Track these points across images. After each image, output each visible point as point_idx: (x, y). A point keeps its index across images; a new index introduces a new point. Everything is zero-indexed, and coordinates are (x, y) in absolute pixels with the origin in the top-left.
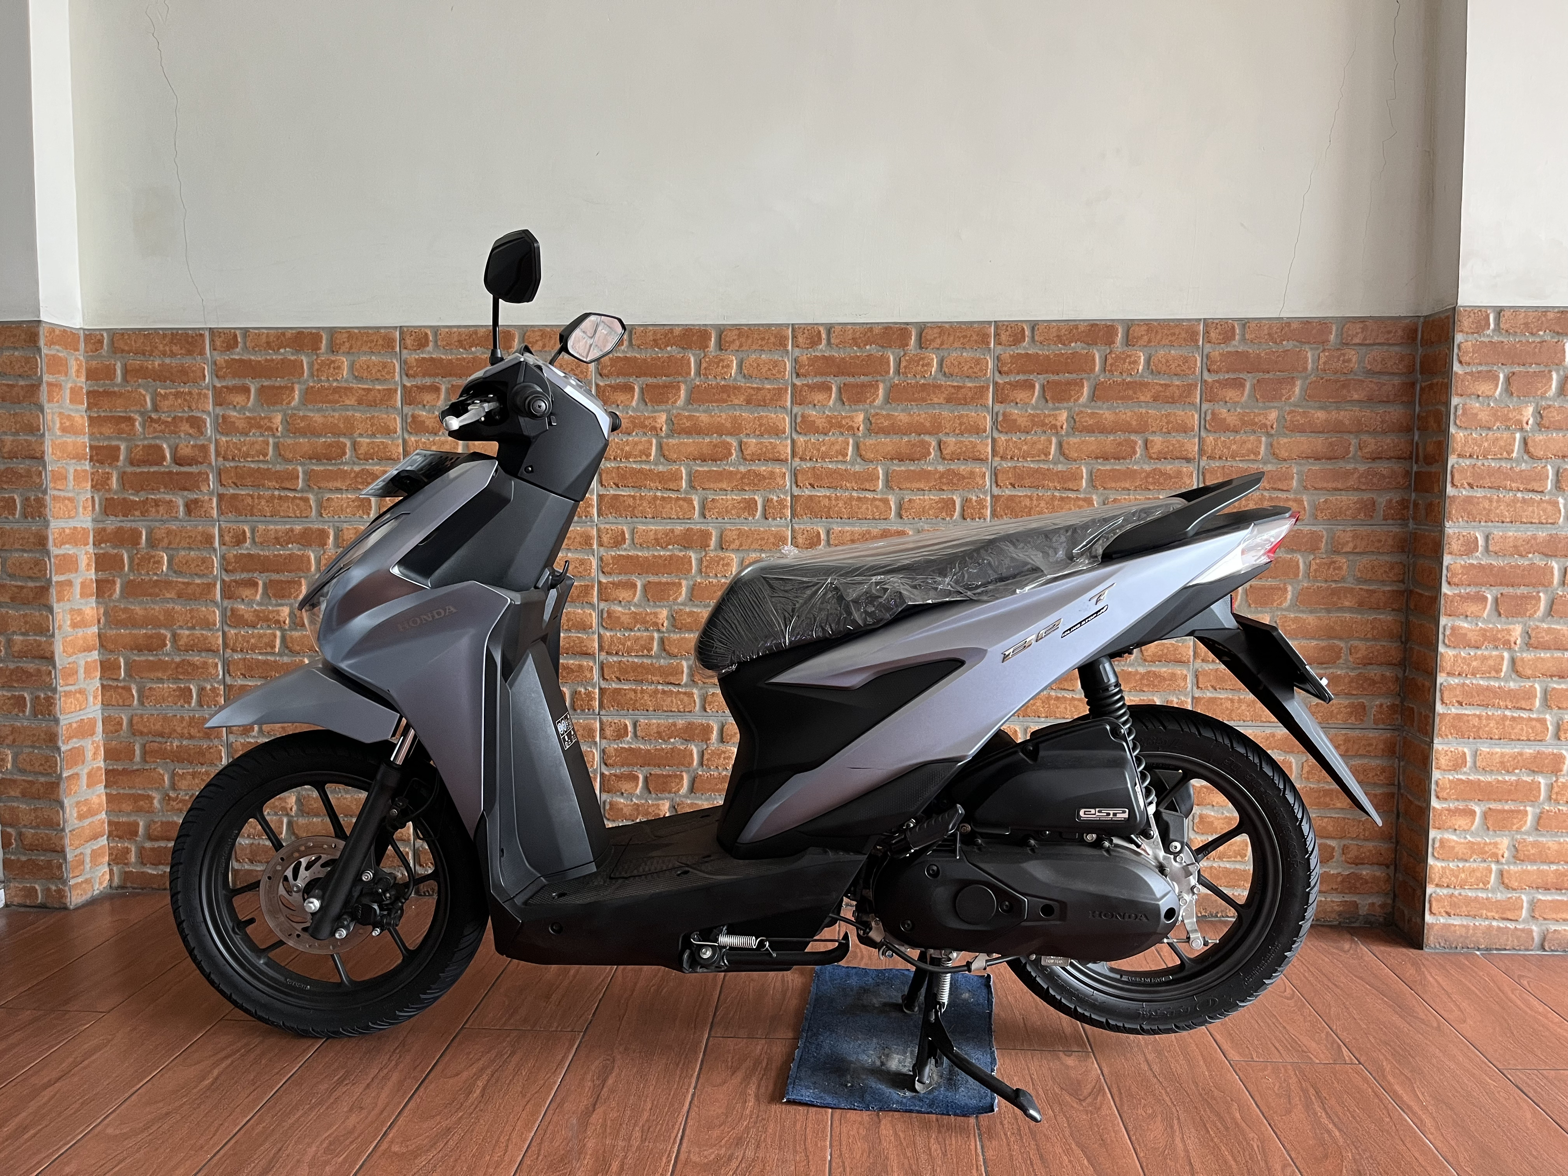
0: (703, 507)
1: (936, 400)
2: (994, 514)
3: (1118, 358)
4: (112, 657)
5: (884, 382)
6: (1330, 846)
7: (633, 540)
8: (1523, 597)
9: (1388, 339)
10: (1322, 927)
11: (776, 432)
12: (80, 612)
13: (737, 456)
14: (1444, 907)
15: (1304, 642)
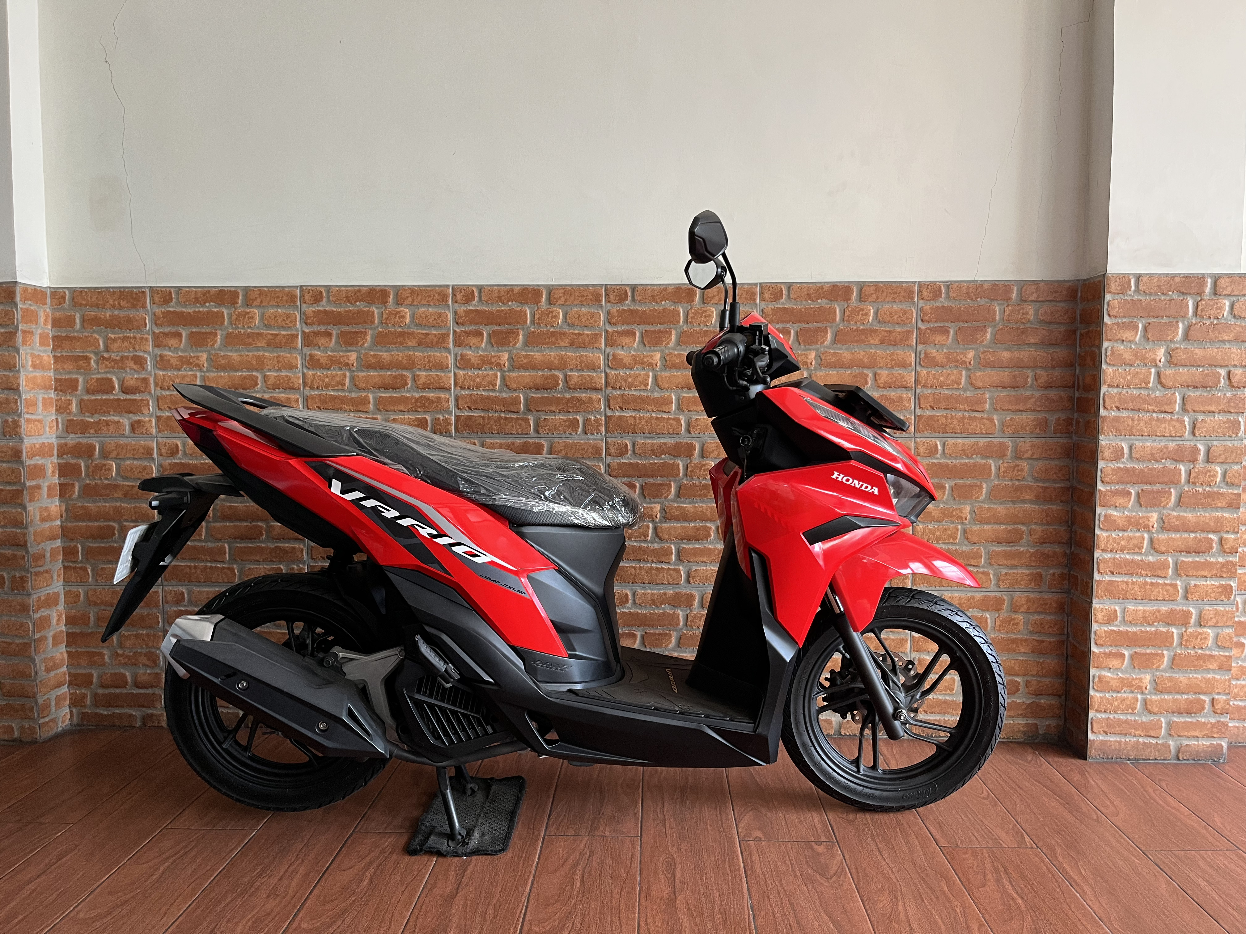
0: (537, 424)
3: (853, 311)
4: (72, 544)
5: (675, 329)
6: (1016, 681)
8: (1159, 492)
9: (1055, 297)
10: (1011, 745)
11: (593, 367)
12: (47, 509)
13: (563, 386)
14: (1102, 727)
15: (996, 527)
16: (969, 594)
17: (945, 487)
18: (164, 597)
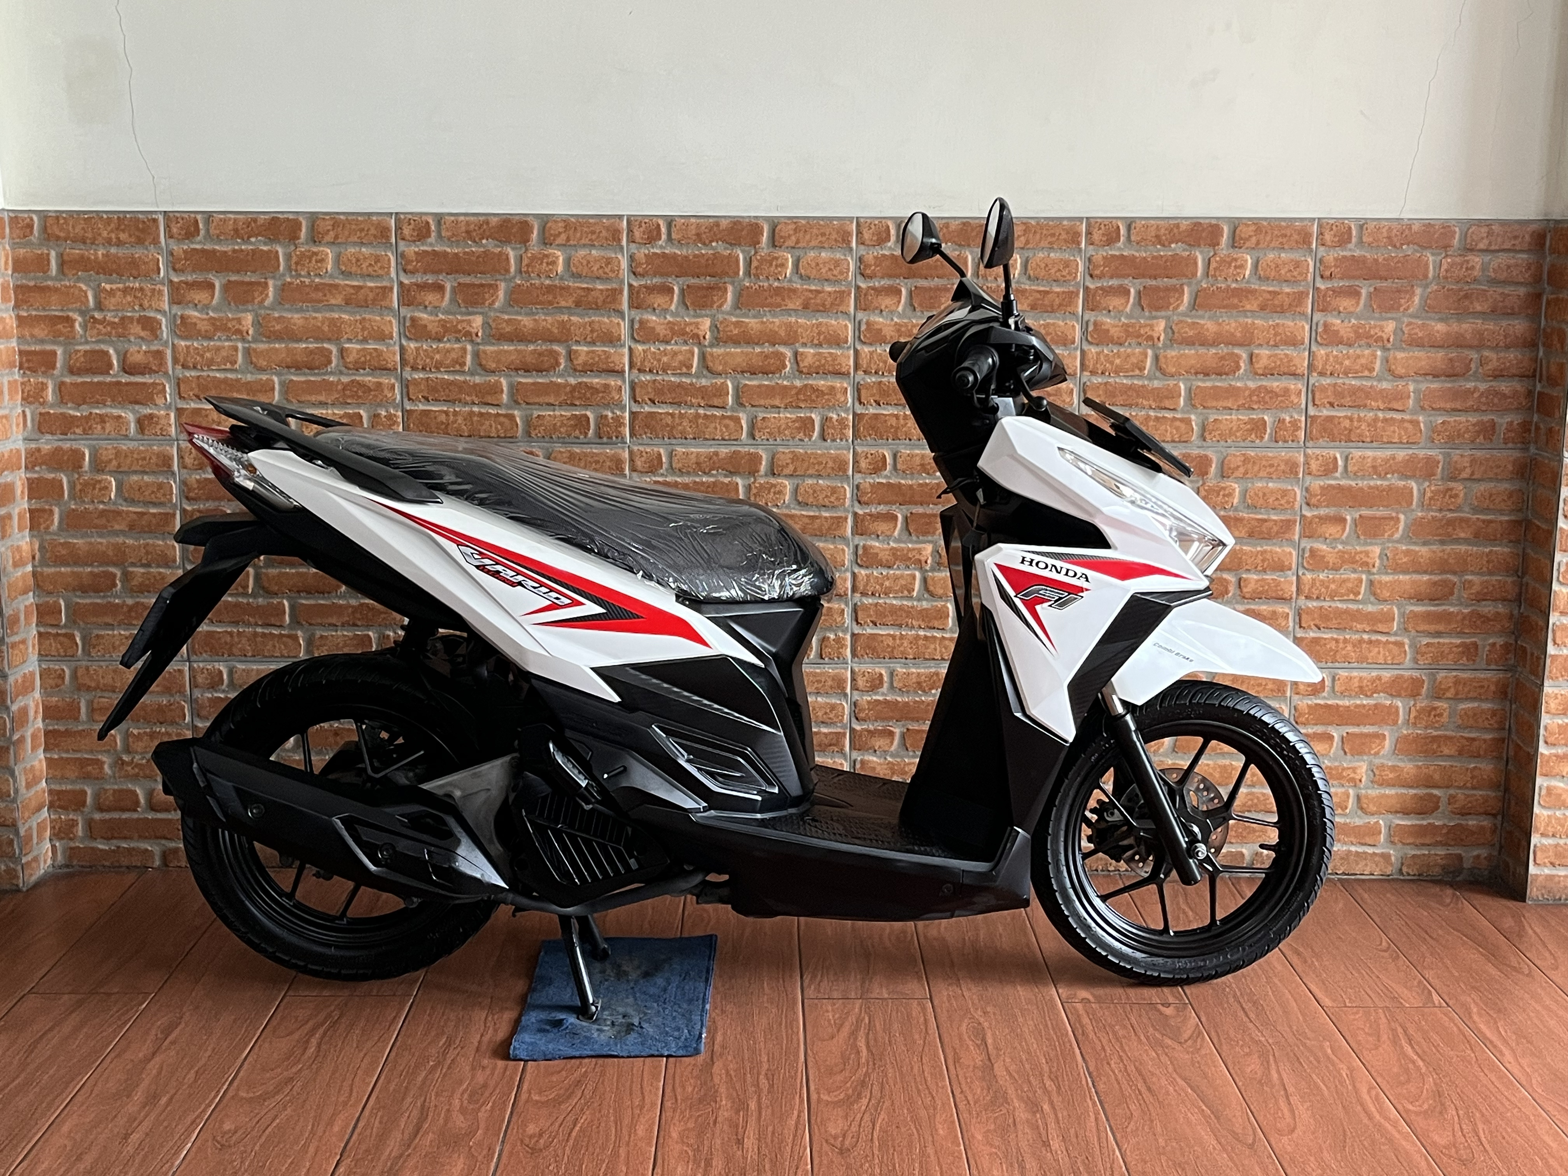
0: (752, 426)
3: (1223, 261)
4: (51, 600)
6: (1435, 796)
7: (671, 463)
9: (1514, 245)
10: (1423, 882)
11: (837, 341)
12: (19, 549)
13: (792, 368)
14: (1549, 857)
15: (1416, 577)
16: (1374, 674)
17: (1345, 520)
18: (193, 678)
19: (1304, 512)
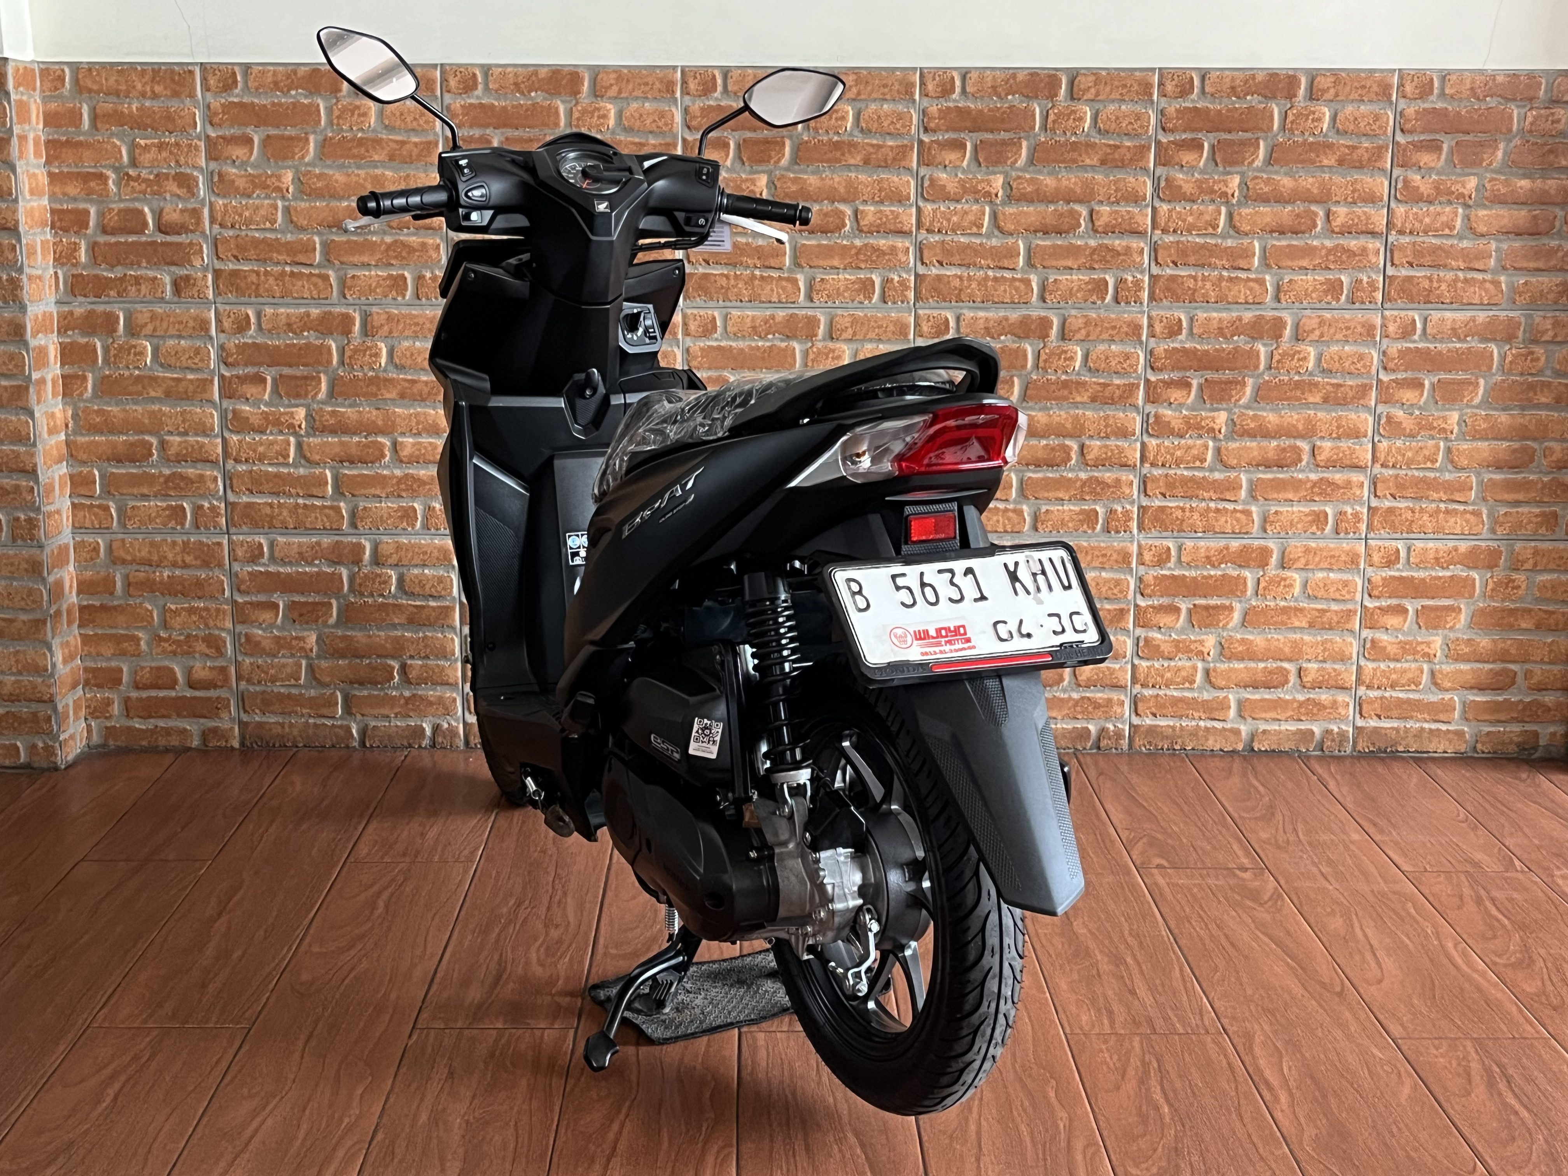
0: (810, 287)
1: (1088, 161)
2: (1152, 297)
3: (1299, 115)
4: (85, 470)
5: (1027, 139)
6: (1512, 671)
7: (725, 328)
11: (900, 199)
12: (53, 415)
13: (851, 227)
15: (1495, 444)
16: (1451, 544)
17: (1422, 385)
18: (232, 551)
19: (1381, 376)
